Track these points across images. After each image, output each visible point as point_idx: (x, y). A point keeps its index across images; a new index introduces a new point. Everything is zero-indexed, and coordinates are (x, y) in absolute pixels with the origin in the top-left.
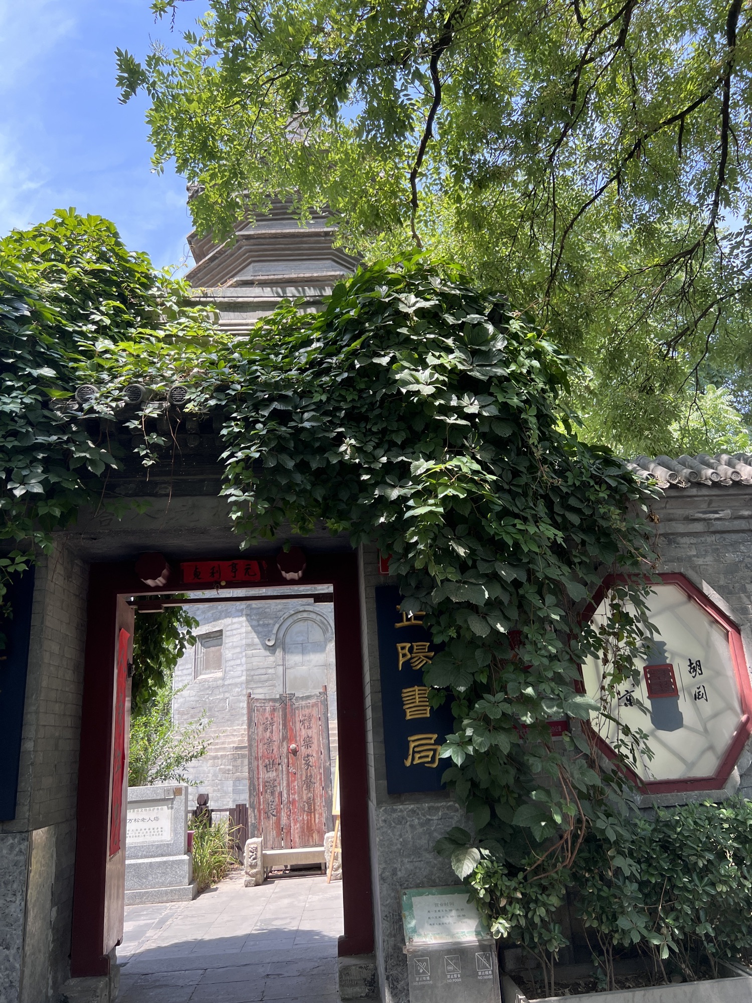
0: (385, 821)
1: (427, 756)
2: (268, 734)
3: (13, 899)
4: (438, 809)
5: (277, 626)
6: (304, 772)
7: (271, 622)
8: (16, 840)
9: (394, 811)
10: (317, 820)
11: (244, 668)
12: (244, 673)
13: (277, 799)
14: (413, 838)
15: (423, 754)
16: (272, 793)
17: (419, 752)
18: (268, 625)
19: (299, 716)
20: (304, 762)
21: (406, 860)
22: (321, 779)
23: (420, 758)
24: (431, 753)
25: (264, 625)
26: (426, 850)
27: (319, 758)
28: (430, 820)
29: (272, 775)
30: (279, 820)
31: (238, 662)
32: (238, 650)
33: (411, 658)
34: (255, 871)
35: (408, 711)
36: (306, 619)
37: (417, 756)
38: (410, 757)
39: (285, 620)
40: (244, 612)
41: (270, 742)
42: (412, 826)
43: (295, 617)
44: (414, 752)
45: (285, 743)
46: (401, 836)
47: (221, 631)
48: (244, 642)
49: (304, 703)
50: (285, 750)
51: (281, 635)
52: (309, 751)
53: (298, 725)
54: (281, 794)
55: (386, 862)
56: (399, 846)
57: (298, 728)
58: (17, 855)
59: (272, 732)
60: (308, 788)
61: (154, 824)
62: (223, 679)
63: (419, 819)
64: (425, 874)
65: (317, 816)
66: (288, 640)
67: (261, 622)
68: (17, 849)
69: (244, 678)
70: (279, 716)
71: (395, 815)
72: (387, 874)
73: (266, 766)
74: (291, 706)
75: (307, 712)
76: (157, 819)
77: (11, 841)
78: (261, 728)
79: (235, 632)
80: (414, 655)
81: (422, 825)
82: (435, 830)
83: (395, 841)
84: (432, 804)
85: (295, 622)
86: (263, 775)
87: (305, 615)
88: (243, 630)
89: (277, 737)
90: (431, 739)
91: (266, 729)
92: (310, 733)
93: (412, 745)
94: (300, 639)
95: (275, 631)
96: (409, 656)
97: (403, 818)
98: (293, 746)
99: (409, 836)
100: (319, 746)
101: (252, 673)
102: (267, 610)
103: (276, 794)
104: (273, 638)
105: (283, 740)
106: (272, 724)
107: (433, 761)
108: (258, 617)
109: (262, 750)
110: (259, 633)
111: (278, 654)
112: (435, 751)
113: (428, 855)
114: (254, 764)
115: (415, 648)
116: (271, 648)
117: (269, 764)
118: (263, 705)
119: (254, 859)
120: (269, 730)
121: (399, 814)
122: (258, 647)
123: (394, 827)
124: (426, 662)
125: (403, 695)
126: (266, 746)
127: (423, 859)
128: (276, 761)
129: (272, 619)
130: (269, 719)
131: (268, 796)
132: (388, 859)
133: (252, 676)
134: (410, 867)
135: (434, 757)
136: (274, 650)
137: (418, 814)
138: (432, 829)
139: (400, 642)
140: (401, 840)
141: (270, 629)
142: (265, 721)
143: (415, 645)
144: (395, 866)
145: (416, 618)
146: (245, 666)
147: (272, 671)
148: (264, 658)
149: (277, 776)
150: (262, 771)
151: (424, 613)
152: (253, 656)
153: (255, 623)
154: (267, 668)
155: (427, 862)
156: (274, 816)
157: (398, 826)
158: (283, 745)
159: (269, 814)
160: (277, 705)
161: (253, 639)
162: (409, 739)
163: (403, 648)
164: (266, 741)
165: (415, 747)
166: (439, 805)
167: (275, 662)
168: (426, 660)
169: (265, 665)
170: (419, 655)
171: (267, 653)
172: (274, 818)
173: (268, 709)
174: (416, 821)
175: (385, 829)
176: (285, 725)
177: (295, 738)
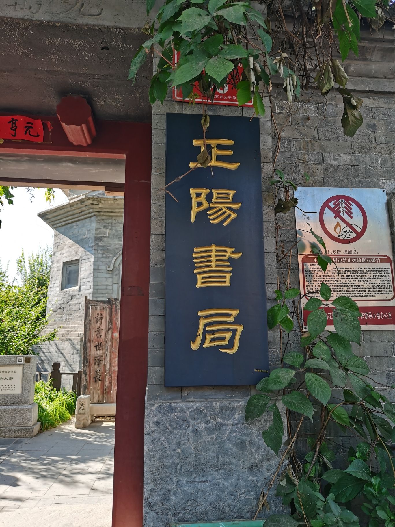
0: (158, 423)
1: (224, 339)
5: (115, 258)
7: (111, 255)
9: (172, 410)
12: (92, 287)
13: (102, 370)
14: (196, 449)
15: (217, 335)
16: (99, 365)
17: (212, 332)
21: (184, 480)
23: (213, 340)
24: (228, 335)
25: (106, 257)
26: (214, 466)
28: (221, 425)
29: (100, 353)
30: (103, 383)
31: (88, 280)
32: (89, 272)
33: (209, 209)
35: (199, 277)
37: (208, 337)
38: (199, 340)
40: (93, 248)
41: (99, 330)
42: (195, 432)
44: (205, 332)
45: (110, 332)
46: (179, 445)
47: (78, 260)
48: (92, 267)
50: (109, 337)
51: (117, 264)
54: (105, 365)
55: (155, 481)
56: (175, 459)
59: (101, 324)
61: (9, 382)
62: (79, 290)
63: (206, 422)
64: (210, 500)
67: (104, 255)
69: (91, 290)
70: (106, 314)
71: (172, 416)
72: (156, 498)
73: (96, 346)
74: (116, 307)
76: (11, 379)
78: (94, 320)
79: (86, 261)
80: (211, 205)
81: (209, 431)
82: (228, 439)
83: (170, 452)
84: (225, 403)
86: (94, 352)
88: (92, 260)
89: (103, 327)
90: (230, 315)
91: (97, 321)
93: (202, 323)
95: (113, 262)
96: (205, 205)
97: (185, 421)
98: (116, 334)
99: (191, 446)
101: (97, 287)
102: (109, 248)
103: (102, 365)
104: (112, 266)
105: (109, 330)
106: (101, 318)
107: (230, 346)
108: (102, 252)
109: (93, 335)
110: (102, 262)
111: (114, 277)
112: (234, 331)
113: (215, 474)
114: (88, 345)
115: (215, 195)
116: (110, 272)
117: (98, 345)
118: (95, 305)
119: (82, 409)
120: (99, 322)
121: (179, 414)
122: (102, 271)
123: (171, 433)
124: (230, 215)
125: (194, 255)
126: (96, 333)
127: (209, 478)
128: (103, 343)
129: (112, 254)
130: (100, 314)
131: (96, 367)
132: (157, 478)
133: (97, 289)
134: (189, 489)
135: (232, 340)
136: (112, 274)
137: (206, 416)
138: (225, 437)
139: (194, 187)
140: (179, 450)
141: (110, 260)
142: (97, 316)
143: (214, 192)
144: (168, 487)
145: (219, 158)
146: (92, 283)
147: (110, 287)
148: (105, 279)
149: (103, 353)
150: (93, 349)
151: (231, 153)
152: (98, 277)
153: (100, 255)
154: (107, 285)
155: (215, 484)
156: (100, 380)
157: (176, 432)
158: (108, 333)
159: (96, 379)
160: (106, 305)
161: (98, 266)
162: (199, 314)
163: (198, 195)
164: (97, 329)
165: (207, 325)
166: (236, 405)
167: (113, 281)
168: (228, 212)
169: (106, 283)
170: (220, 206)
171: (108, 276)
172: (100, 382)
173: (99, 308)
174: (203, 425)
175: (157, 435)
176: (111, 319)
177: (117, 329)
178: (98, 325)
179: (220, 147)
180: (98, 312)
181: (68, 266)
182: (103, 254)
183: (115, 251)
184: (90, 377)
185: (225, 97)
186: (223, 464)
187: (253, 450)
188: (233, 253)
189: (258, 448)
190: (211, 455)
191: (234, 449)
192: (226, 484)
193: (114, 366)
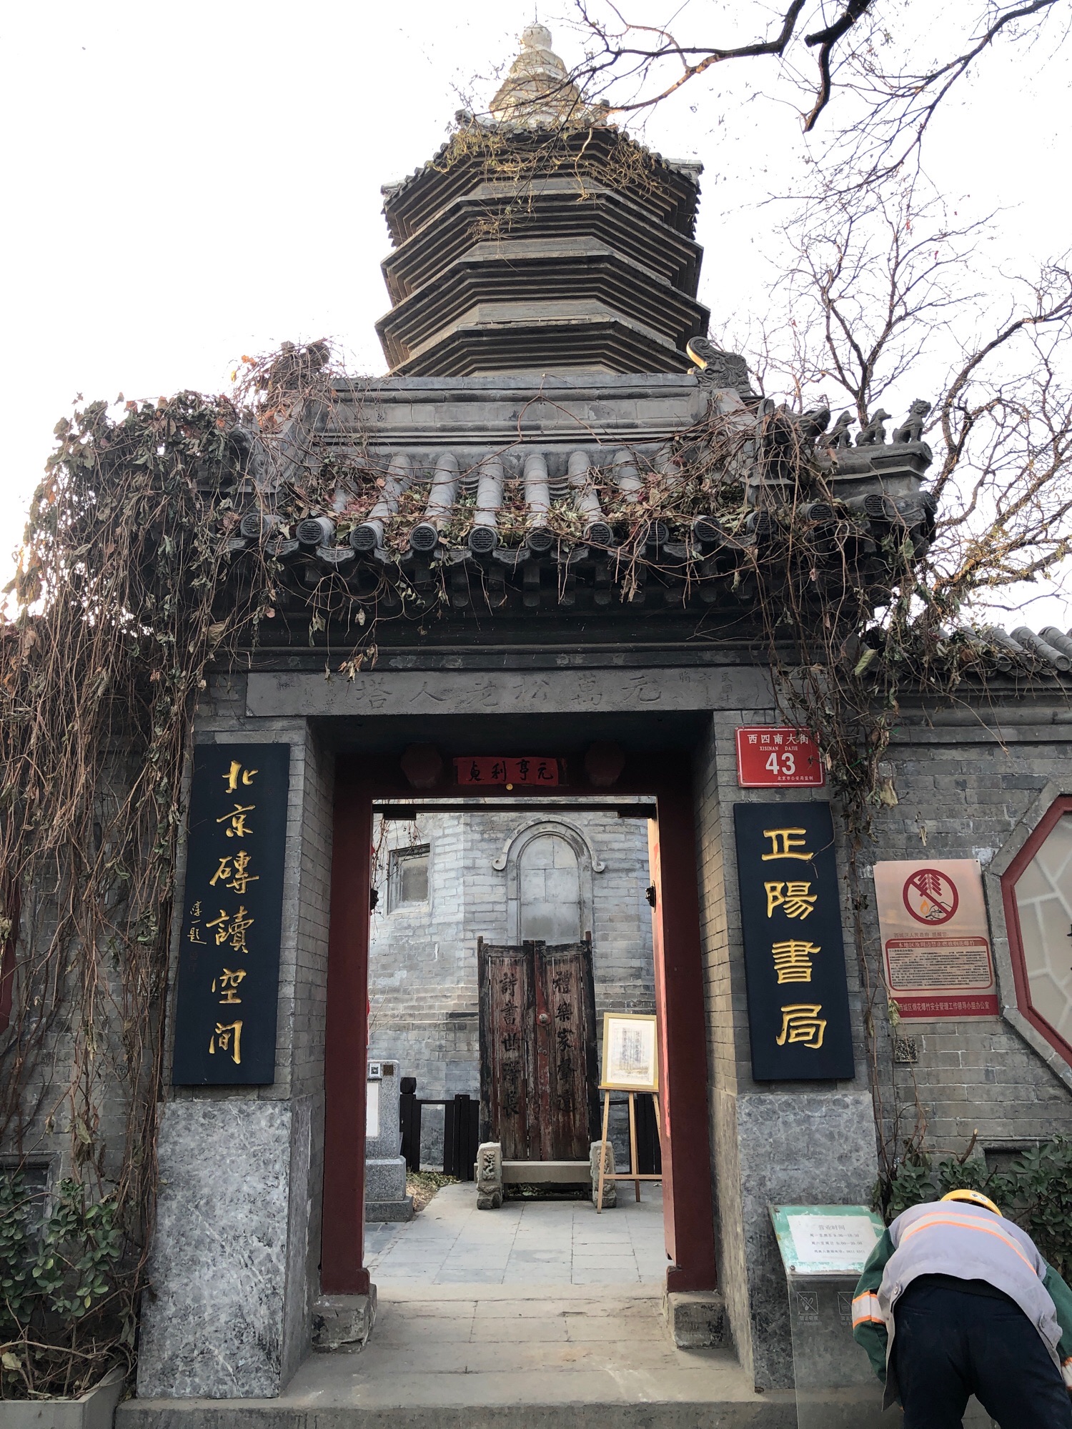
0: (749, 1115)
1: (808, 1034)
2: (507, 997)
3: (276, 1183)
4: (821, 1103)
5: (509, 842)
6: (559, 1054)
7: (500, 835)
8: (277, 1110)
9: (762, 1102)
10: (578, 1123)
11: (461, 900)
12: (462, 908)
13: (520, 1090)
14: (787, 1139)
15: (800, 1031)
16: (513, 1081)
17: (796, 1028)
18: (497, 839)
19: (552, 974)
20: (558, 1040)
21: (778, 1168)
22: (582, 1065)
23: (798, 1035)
24: (812, 1031)
25: (490, 840)
26: (804, 1156)
27: (580, 1035)
28: (809, 1116)
29: (513, 1055)
30: (523, 1118)
31: (453, 892)
32: (453, 874)
33: (785, 903)
34: (492, 1187)
35: (780, 973)
36: (550, 834)
37: (793, 1033)
38: (784, 1035)
39: (520, 833)
40: (462, 821)
41: (510, 1008)
42: (785, 1123)
43: (534, 831)
44: (789, 1027)
45: (531, 1011)
46: (770, 1135)
47: (427, 846)
48: (461, 863)
49: (558, 955)
50: (531, 1021)
51: (514, 856)
52: (567, 1025)
53: (551, 986)
54: (525, 1082)
55: (751, 1167)
56: (768, 1148)
57: (550, 991)
58: (278, 1129)
59: (512, 995)
60: (565, 1077)
62: (431, 915)
63: (795, 1114)
64: (803, 1186)
65: (578, 1117)
66: (524, 862)
67: (486, 836)
68: (279, 1122)
69: (460, 917)
70: (521, 973)
71: (762, 1108)
72: (752, 1183)
73: (504, 1042)
74: (541, 958)
75: (563, 968)
77: (271, 1111)
78: (498, 987)
79: (448, 849)
80: (787, 899)
81: (799, 1123)
82: (817, 1130)
83: (763, 1141)
84: (812, 1096)
85: (534, 838)
86: (503, 1055)
87: (549, 828)
88: (461, 846)
89: (517, 1002)
90: (812, 1011)
91: (504, 990)
92: (567, 998)
93: (787, 1018)
94: (542, 862)
95: (506, 849)
96: (781, 900)
97: (774, 1112)
98: (543, 1016)
99: (782, 1136)
100: (580, 1017)
101: (473, 908)
102: (495, 818)
103: (519, 1082)
104: (503, 859)
105: (528, 1008)
106: (512, 983)
107: (815, 1040)
109: (498, 1018)
110: (483, 851)
111: (510, 883)
112: (818, 1027)
113: (807, 1163)
114: (489, 1037)
115: (790, 889)
116: (500, 874)
117: (509, 1039)
118: (500, 955)
119: (491, 1171)
120: (509, 991)
121: (769, 1106)
122: (481, 871)
123: (762, 1124)
124: (806, 909)
125: (774, 951)
126: (504, 1014)
127: (801, 1167)
128: (520, 1035)
130: (509, 975)
131: (507, 1085)
132: (753, 1165)
134: (782, 1175)
135: (816, 1034)
136: (505, 877)
137: (794, 1109)
138: (814, 1128)
139: (769, 881)
140: (771, 1140)
141: (499, 846)
143: (790, 885)
144: (763, 1173)
145: (792, 849)
147: (501, 908)
148: (490, 888)
149: (521, 1057)
150: (499, 1047)
151: (803, 843)
152: (474, 885)
153: (477, 837)
154: (494, 903)
155: (806, 1172)
156: (516, 1112)
157: (768, 1123)
158: (528, 1013)
159: (509, 1110)
160: (520, 955)
161: (474, 859)
162: (783, 1009)
163: (773, 889)
164: (504, 1006)
165: (791, 1020)
166: (822, 1098)
167: (506, 894)
168: (805, 906)
169: (492, 899)
170: (796, 899)
171: (495, 881)
172: (517, 1116)
173: (507, 960)
174: (791, 1118)
175: (749, 1126)
176: (532, 985)
177: (546, 1005)
179: (791, 837)
180: (506, 969)
185: (793, 778)
186: (814, 1153)
187: (842, 1141)
188: (812, 947)
189: (847, 1139)
190: (801, 1145)
191: (823, 1140)
192: (817, 1172)
193: (542, 1084)
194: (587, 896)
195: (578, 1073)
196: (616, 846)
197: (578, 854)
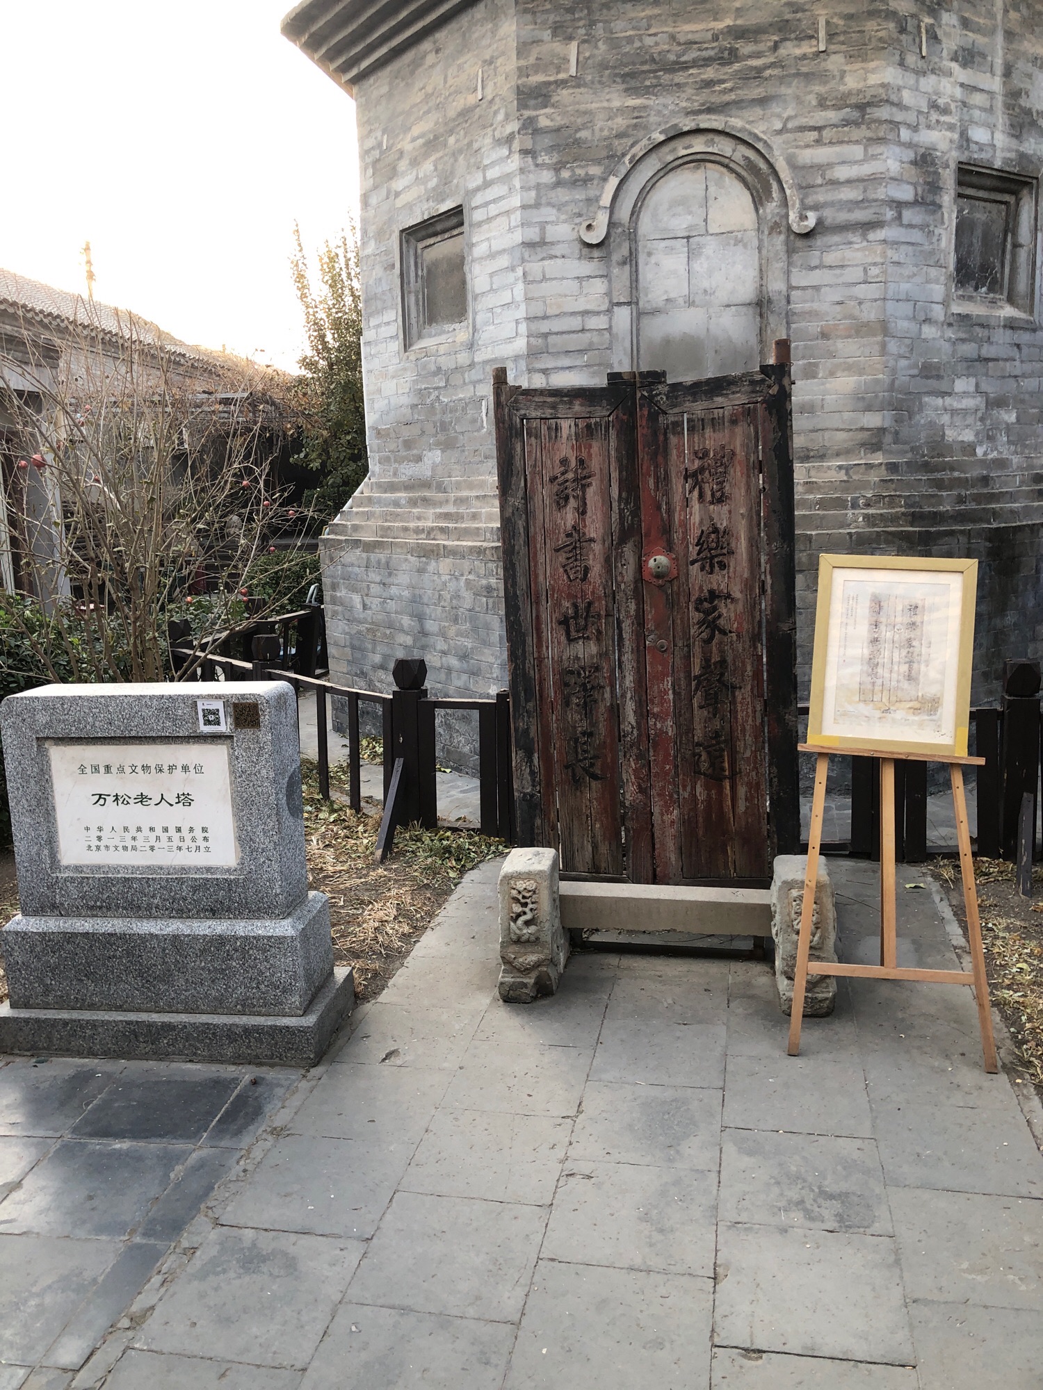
5: (613, 182)
6: (697, 650)
7: (595, 170)
10: (742, 806)
11: (521, 313)
12: (523, 328)
13: (602, 728)
16: (588, 707)
18: (587, 180)
19: (683, 455)
20: (695, 616)
25: (575, 182)
27: (753, 605)
29: (586, 651)
30: (612, 786)
31: (506, 297)
32: (504, 261)
34: (532, 958)
36: (700, 160)
39: (636, 163)
40: (516, 145)
41: (576, 542)
43: (667, 155)
45: (628, 551)
47: (458, 211)
48: (518, 237)
49: (698, 408)
50: (629, 572)
51: (624, 213)
52: (718, 581)
53: (678, 487)
54: (615, 712)
57: (677, 499)
59: (582, 511)
61: (177, 816)
62: (471, 346)
65: (742, 791)
66: (646, 225)
67: (565, 174)
69: (520, 345)
70: (604, 456)
73: (564, 622)
74: (653, 417)
75: (712, 440)
76: (185, 799)
78: (546, 494)
79: (493, 210)
85: (667, 169)
86: (558, 649)
87: (699, 145)
88: (516, 201)
89: (594, 528)
91: (561, 500)
92: (721, 516)
94: (680, 224)
95: (606, 200)
98: (658, 561)
101: (545, 327)
102: (583, 134)
103: (601, 710)
104: (602, 220)
105: (623, 540)
106: (582, 482)
108: (556, 157)
109: (549, 570)
110: (560, 207)
111: (616, 271)
114: (526, 614)
116: (596, 253)
117: (576, 617)
118: (548, 412)
119: (527, 923)
120: (572, 503)
122: (557, 250)
126: (562, 558)
128: (600, 607)
129: (598, 162)
130: (573, 463)
131: (574, 716)
133: (545, 336)
136: (605, 259)
141: (592, 193)
142: (558, 470)
146: (523, 307)
147: (599, 322)
148: (576, 283)
149: (603, 655)
150: (552, 636)
152: (545, 279)
153: (547, 177)
154: (585, 313)
156: (594, 777)
158: (621, 555)
159: (579, 772)
160: (601, 412)
161: (543, 226)
164: (562, 539)
167: (609, 294)
169: (581, 305)
171: (587, 268)
172: (594, 784)
173: (566, 426)
176: (630, 485)
177: (666, 535)
178: (569, 517)
180: (565, 449)
181: (421, 245)
182: (557, 168)
183: (609, 147)
184: (547, 759)
193: (656, 716)
194: (776, 285)
195: (744, 695)
196: (842, 173)
197: (759, 198)
